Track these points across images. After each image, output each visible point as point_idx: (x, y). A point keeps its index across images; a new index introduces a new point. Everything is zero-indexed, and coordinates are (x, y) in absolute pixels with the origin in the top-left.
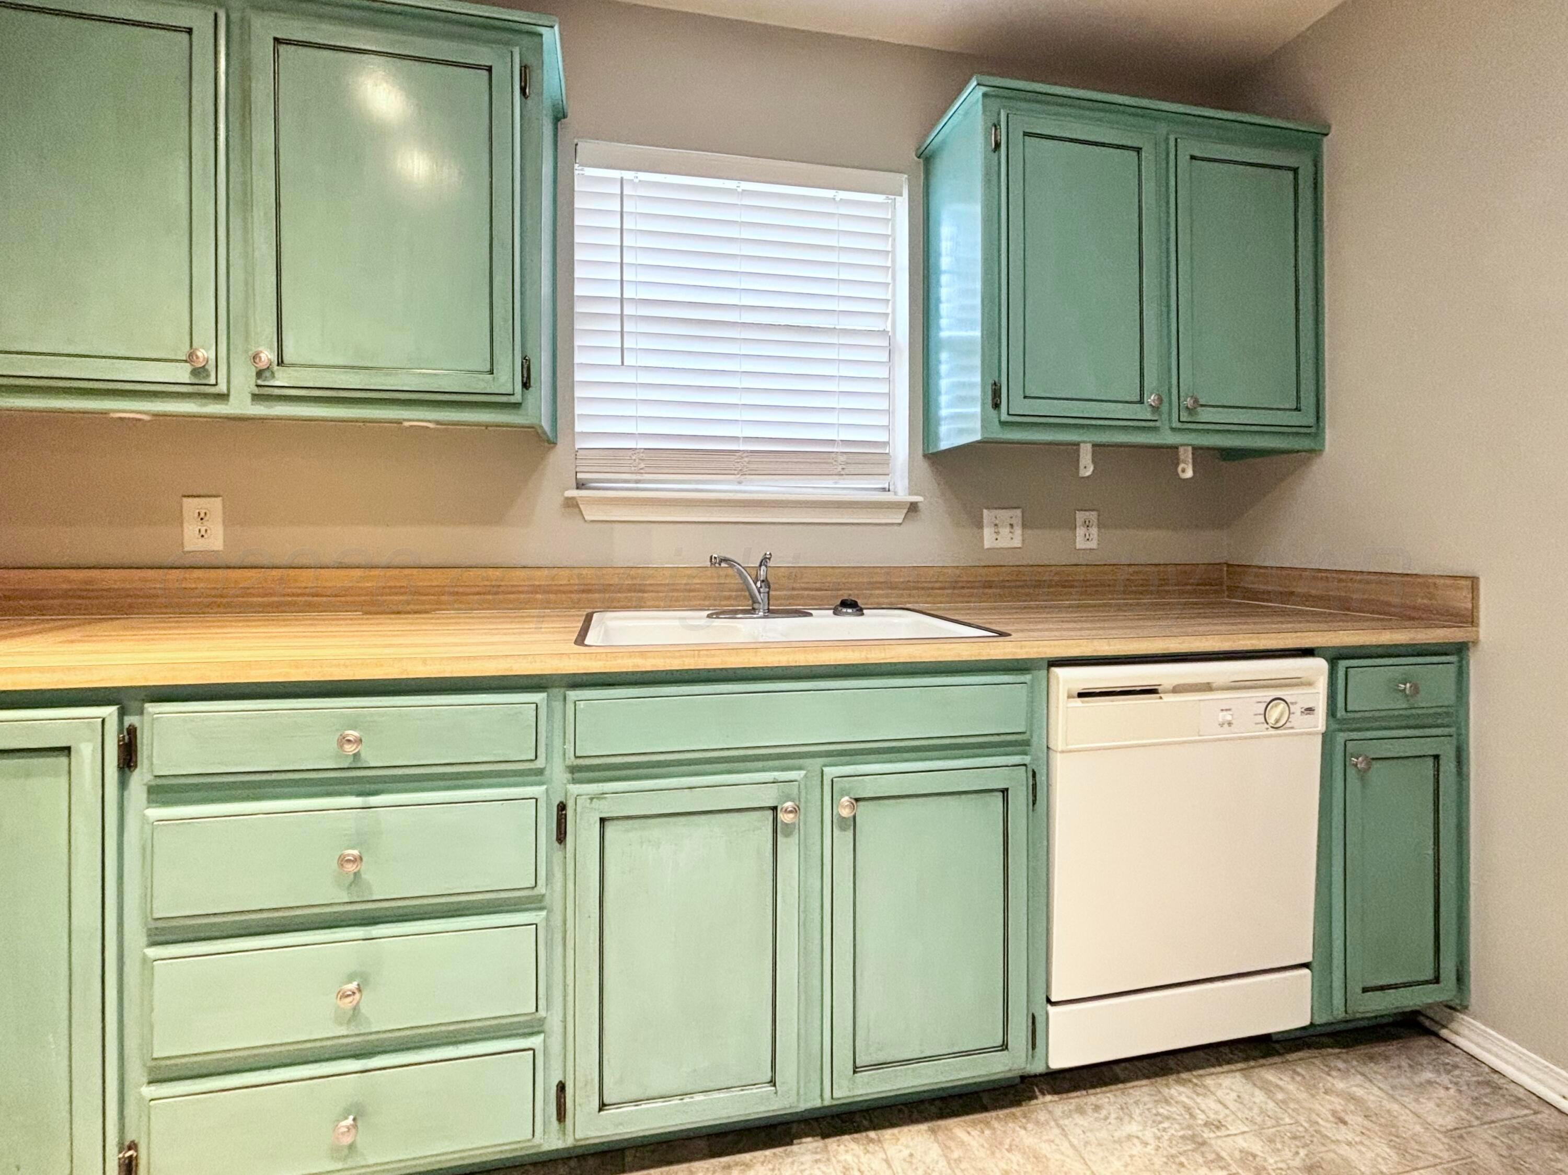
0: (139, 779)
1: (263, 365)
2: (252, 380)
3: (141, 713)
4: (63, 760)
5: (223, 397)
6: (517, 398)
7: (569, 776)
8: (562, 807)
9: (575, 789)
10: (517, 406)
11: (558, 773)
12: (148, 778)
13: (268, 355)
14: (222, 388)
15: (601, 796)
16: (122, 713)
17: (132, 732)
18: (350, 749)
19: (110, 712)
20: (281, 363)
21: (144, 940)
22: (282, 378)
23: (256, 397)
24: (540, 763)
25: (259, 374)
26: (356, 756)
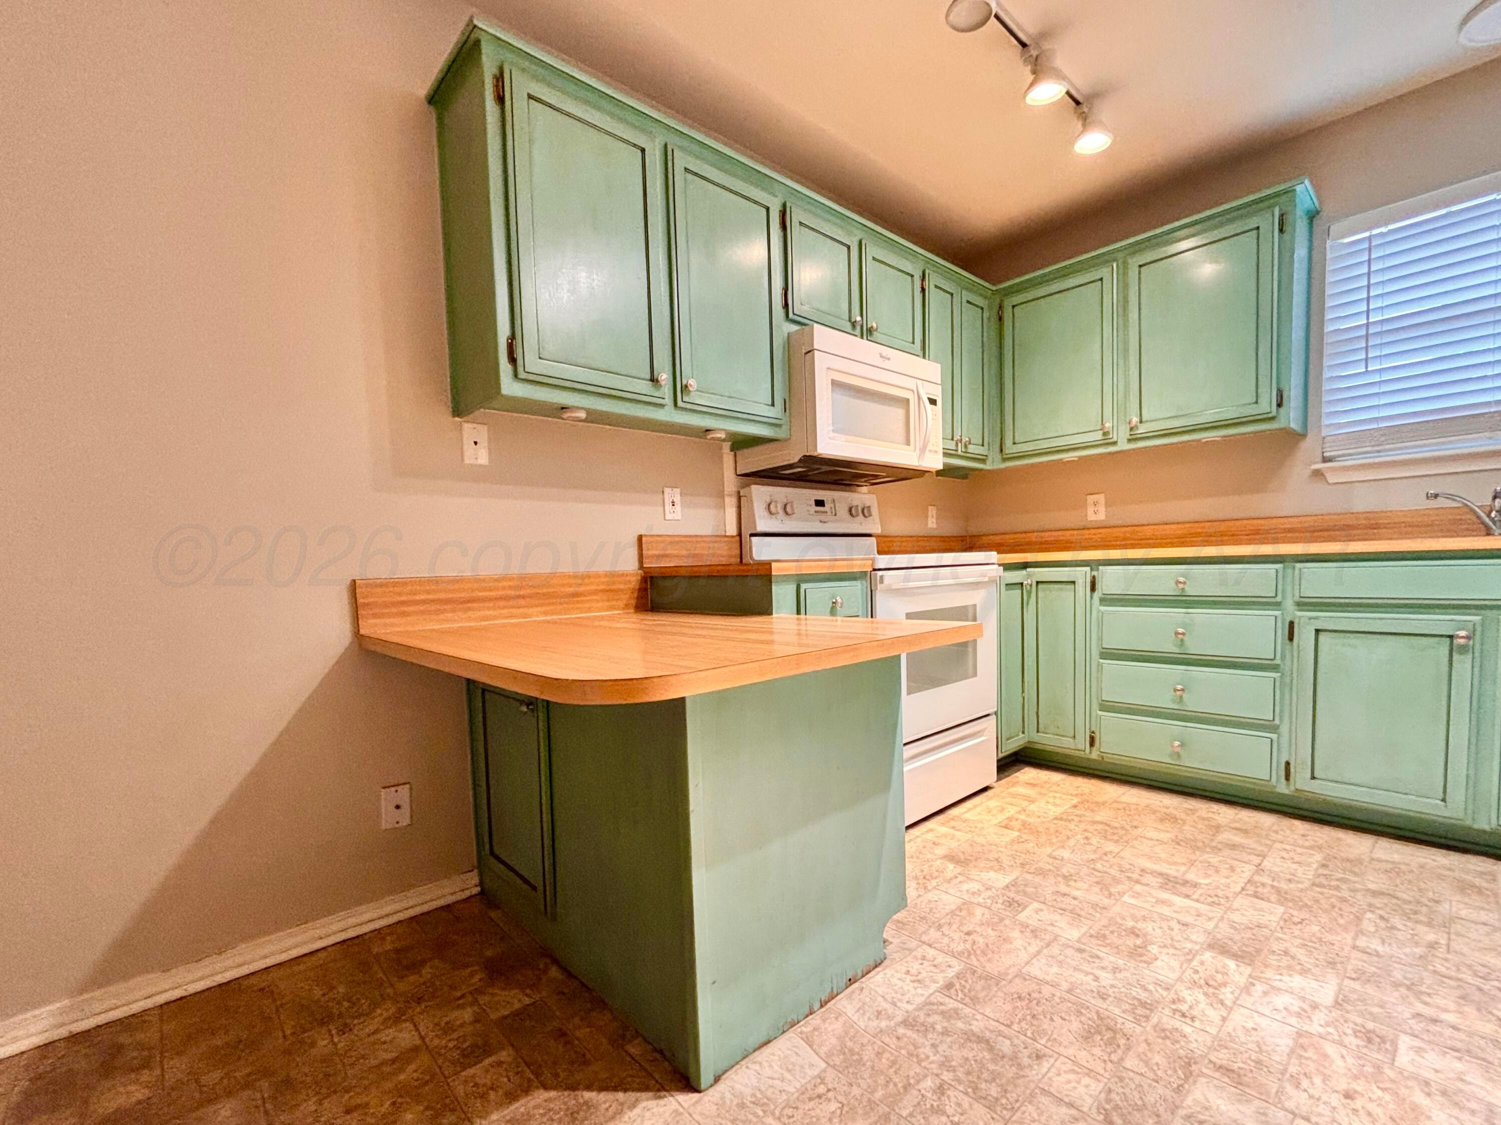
0: (1097, 595)
1: (1132, 425)
2: (1128, 433)
3: (1098, 570)
4: (1072, 586)
5: (1115, 443)
6: (1274, 413)
7: (1296, 608)
8: (1291, 624)
9: (1299, 614)
10: (1273, 418)
11: (1289, 604)
12: (1100, 595)
13: (1135, 420)
14: (1115, 439)
15: (1316, 618)
16: (1092, 570)
17: (1094, 577)
18: (1181, 586)
19: (1088, 569)
20: (1141, 422)
21: (1098, 657)
22: (1142, 429)
23: (1129, 440)
24: (1279, 599)
25: (1131, 429)
26: (1183, 589)
